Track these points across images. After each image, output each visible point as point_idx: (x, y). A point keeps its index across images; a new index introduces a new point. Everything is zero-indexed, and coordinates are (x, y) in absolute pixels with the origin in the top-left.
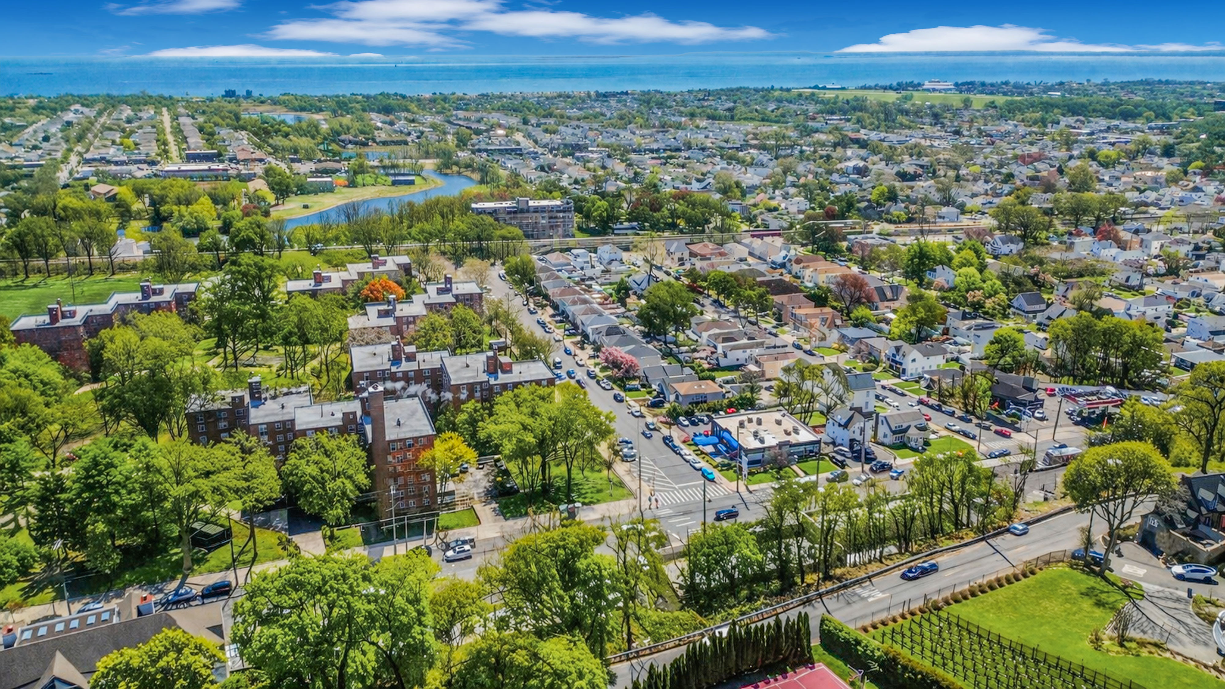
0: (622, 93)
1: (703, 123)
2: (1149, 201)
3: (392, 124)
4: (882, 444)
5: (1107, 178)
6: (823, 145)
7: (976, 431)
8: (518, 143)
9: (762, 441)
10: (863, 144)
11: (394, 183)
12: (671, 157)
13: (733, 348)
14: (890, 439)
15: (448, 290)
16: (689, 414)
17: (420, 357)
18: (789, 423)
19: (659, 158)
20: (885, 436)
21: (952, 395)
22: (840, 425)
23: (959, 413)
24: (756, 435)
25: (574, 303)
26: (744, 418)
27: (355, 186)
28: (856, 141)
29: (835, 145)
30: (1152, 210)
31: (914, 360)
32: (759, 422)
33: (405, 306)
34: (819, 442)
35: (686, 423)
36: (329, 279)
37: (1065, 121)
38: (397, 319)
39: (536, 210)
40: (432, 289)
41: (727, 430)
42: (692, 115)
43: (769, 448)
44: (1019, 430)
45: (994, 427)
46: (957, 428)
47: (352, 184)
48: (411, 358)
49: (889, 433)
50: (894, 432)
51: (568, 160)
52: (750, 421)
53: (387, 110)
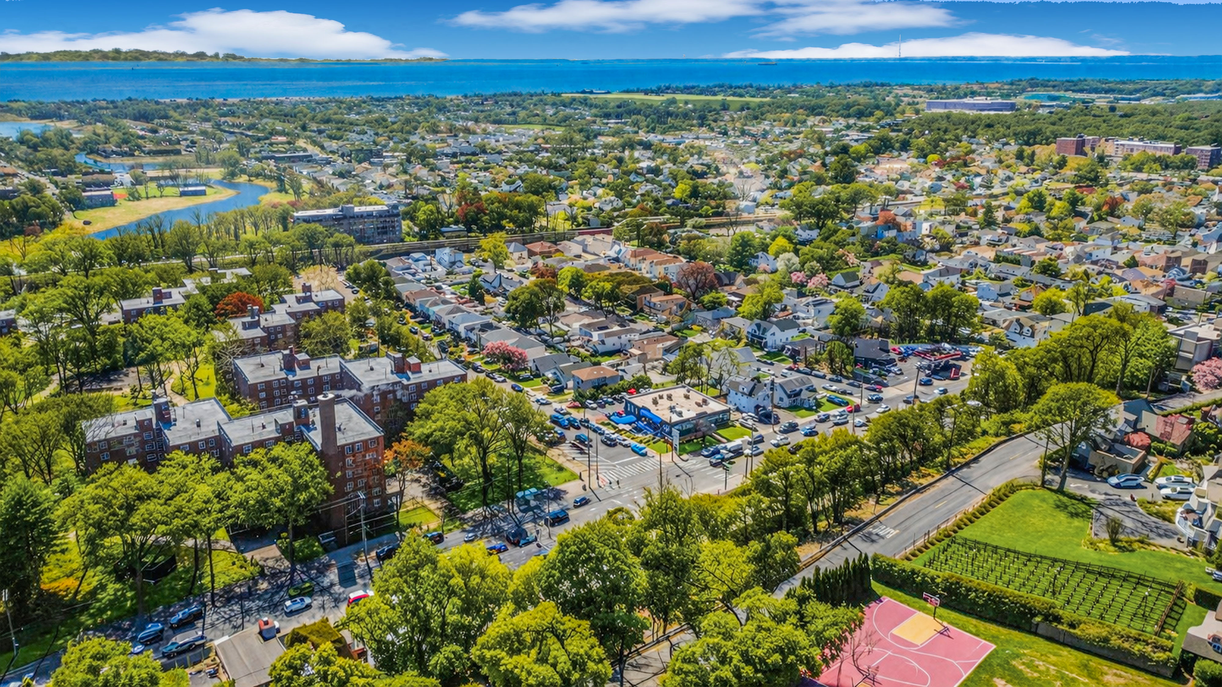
0: (396, 98)
1: (491, 128)
2: (904, 189)
3: (155, 131)
4: (779, 408)
5: (863, 171)
6: (613, 148)
7: (849, 389)
8: (305, 150)
9: (680, 414)
10: (647, 146)
11: (183, 194)
12: (467, 161)
13: (608, 335)
14: (787, 402)
15: (308, 299)
16: (594, 398)
17: (314, 364)
18: (696, 396)
19: (458, 163)
20: (781, 399)
21: (817, 362)
22: (743, 394)
23: (829, 376)
24: (672, 409)
25: (435, 304)
26: (656, 395)
27: (138, 199)
28: (641, 143)
29: (623, 147)
30: (909, 197)
31: (774, 334)
32: (670, 397)
33: (268, 316)
34: (728, 411)
35: (595, 405)
36: (169, 295)
37: (812, 120)
38: (264, 329)
39: (361, 216)
40: (290, 299)
41: (644, 408)
42: (477, 120)
43: (688, 420)
44: (886, 386)
45: (865, 386)
46: (834, 388)
47: (134, 197)
48: (305, 366)
49: (784, 397)
50: (789, 396)
51: (365, 165)
52: (661, 397)
53: (142, 117)
